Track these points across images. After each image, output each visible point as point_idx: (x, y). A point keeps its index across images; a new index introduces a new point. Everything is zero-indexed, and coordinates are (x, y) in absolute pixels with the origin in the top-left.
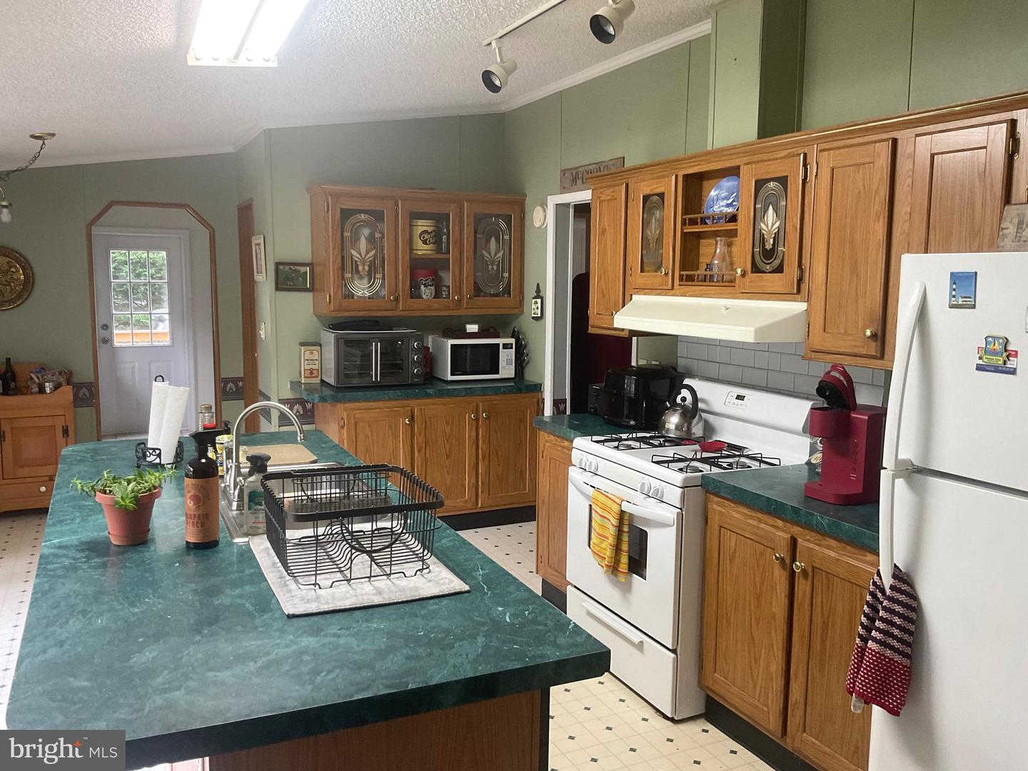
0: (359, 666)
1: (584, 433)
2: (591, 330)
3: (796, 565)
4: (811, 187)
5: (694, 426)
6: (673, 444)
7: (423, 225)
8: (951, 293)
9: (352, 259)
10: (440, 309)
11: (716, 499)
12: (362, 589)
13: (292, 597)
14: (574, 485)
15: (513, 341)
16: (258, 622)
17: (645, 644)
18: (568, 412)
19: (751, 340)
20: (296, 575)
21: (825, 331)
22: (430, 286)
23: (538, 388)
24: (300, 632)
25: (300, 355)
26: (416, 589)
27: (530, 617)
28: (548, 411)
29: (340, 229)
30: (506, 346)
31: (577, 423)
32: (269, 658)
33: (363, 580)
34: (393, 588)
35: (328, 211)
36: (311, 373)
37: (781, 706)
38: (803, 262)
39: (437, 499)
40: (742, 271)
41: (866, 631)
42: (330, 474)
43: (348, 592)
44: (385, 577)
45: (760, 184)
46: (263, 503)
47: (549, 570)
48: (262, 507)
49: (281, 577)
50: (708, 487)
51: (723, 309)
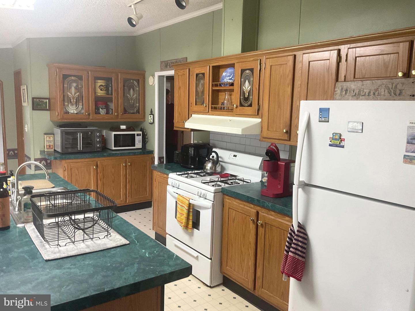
0: (81, 282)
1: (172, 171)
2: (175, 129)
3: (259, 222)
4: (263, 73)
5: (217, 168)
6: (209, 175)
7: (100, 83)
8: (319, 116)
9: (68, 96)
10: (108, 119)
11: (227, 197)
12: (80, 246)
13: (47, 251)
14: (169, 193)
15: (141, 133)
16: (31, 264)
17: (199, 257)
18: (165, 163)
19: (240, 133)
20: (48, 241)
21: (268, 130)
22: (104, 109)
23: (152, 152)
24: (52, 268)
25: (44, 139)
26: (105, 244)
27: (157, 254)
28: (156, 162)
29: (62, 84)
30: (138, 135)
31: (169, 167)
32: (38, 281)
33: (80, 242)
34: (94, 245)
35: (57, 75)
36: (50, 147)
37: (253, 278)
38: (260, 103)
39: (114, 204)
40: (236, 106)
41: (288, 249)
42: (63, 194)
43: (74, 248)
44: (90, 240)
45: (243, 71)
46: (31, 208)
47: (158, 228)
48: (31, 210)
49: (41, 242)
50: (224, 192)
51: (229, 121)
